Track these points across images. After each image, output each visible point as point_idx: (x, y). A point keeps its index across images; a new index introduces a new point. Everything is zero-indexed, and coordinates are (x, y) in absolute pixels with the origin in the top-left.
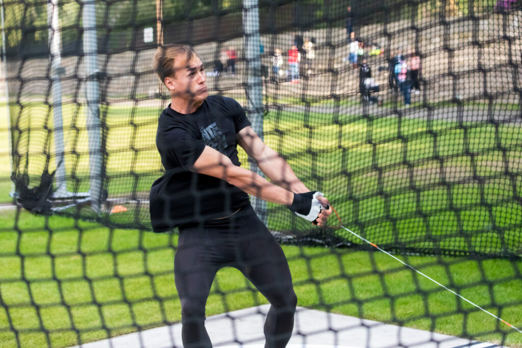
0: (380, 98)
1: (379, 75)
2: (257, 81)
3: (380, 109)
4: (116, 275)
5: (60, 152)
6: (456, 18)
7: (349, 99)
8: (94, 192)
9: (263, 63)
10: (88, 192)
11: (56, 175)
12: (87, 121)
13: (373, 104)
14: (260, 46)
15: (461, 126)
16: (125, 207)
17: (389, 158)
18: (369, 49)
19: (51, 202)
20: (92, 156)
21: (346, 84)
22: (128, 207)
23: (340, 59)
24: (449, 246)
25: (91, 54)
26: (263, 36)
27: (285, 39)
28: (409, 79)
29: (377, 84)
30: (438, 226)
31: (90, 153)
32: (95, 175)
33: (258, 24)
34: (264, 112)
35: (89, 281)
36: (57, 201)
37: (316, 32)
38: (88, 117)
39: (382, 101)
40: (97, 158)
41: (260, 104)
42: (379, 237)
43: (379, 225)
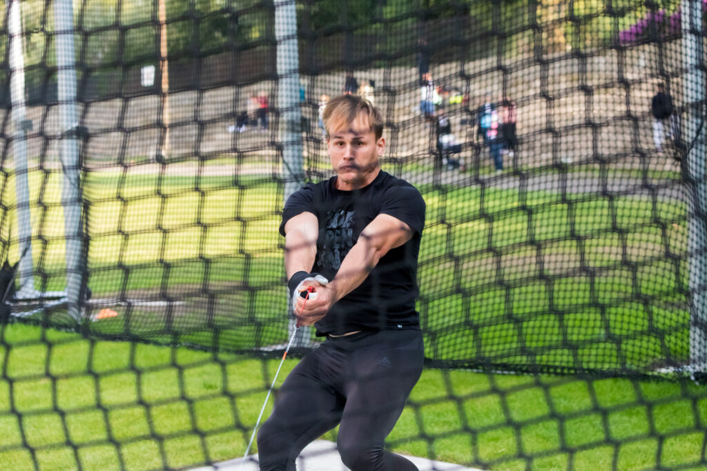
0: (462, 162)
1: (461, 131)
2: (295, 139)
3: (462, 177)
4: (99, 406)
5: (26, 236)
6: (562, 53)
7: (421, 163)
8: (72, 291)
9: (304, 115)
10: (64, 290)
11: (21, 269)
12: (63, 194)
13: (453, 170)
14: (300, 91)
15: (564, 200)
16: (115, 310)
17: (474, 243)
18: (447, 95)
19: (12, 305)
20: (70, 241)
21: (416, 142)
22: (118, 311)
23: (407, 109)
24: (554, 361)
25: (67, 102)
26: (304, 78)
27: (334, 82)
28: (501, 136)
29: (458, 142)
30: (539, 334)
31: (67, 238)
32: (74, 268)
33: (297, 61)
34: (305, 180)
35: (62, 414)
36: (21, 304)
37: (375, 73)
38: (64, 188)
39: (465, 165)
40: (76, 245)
41: (300, 170)
42: (460, 350)
43: (460, 333)
